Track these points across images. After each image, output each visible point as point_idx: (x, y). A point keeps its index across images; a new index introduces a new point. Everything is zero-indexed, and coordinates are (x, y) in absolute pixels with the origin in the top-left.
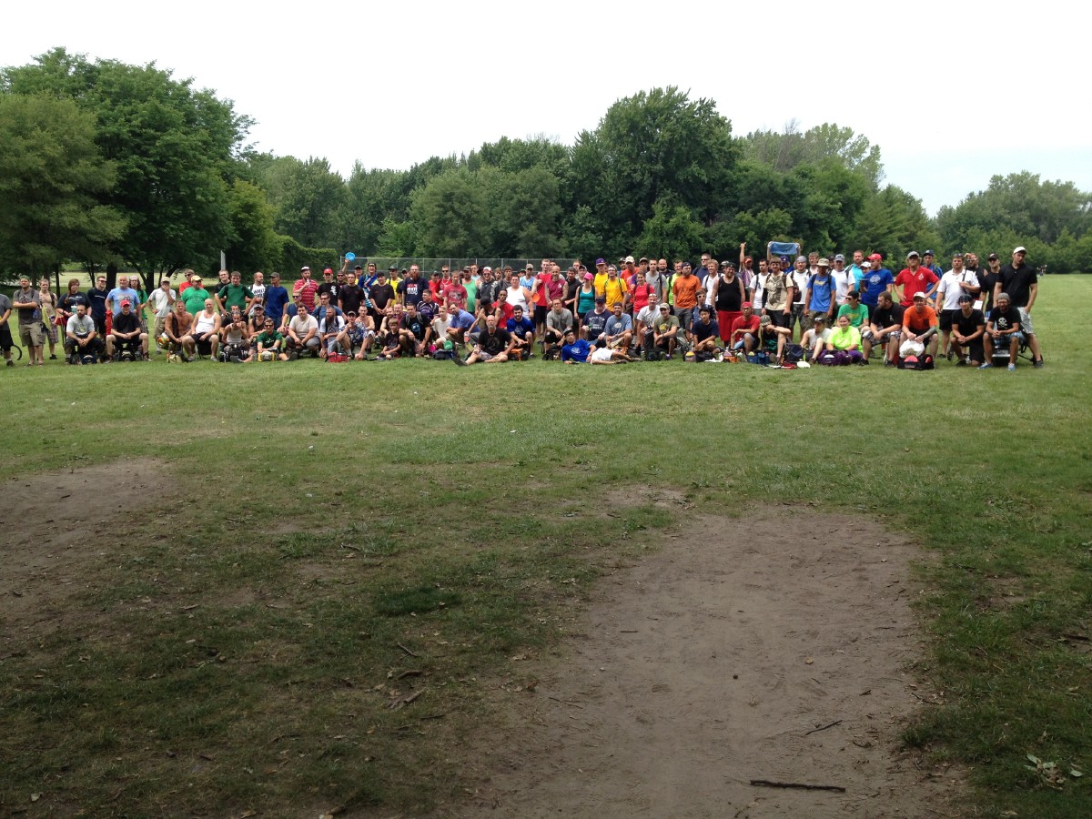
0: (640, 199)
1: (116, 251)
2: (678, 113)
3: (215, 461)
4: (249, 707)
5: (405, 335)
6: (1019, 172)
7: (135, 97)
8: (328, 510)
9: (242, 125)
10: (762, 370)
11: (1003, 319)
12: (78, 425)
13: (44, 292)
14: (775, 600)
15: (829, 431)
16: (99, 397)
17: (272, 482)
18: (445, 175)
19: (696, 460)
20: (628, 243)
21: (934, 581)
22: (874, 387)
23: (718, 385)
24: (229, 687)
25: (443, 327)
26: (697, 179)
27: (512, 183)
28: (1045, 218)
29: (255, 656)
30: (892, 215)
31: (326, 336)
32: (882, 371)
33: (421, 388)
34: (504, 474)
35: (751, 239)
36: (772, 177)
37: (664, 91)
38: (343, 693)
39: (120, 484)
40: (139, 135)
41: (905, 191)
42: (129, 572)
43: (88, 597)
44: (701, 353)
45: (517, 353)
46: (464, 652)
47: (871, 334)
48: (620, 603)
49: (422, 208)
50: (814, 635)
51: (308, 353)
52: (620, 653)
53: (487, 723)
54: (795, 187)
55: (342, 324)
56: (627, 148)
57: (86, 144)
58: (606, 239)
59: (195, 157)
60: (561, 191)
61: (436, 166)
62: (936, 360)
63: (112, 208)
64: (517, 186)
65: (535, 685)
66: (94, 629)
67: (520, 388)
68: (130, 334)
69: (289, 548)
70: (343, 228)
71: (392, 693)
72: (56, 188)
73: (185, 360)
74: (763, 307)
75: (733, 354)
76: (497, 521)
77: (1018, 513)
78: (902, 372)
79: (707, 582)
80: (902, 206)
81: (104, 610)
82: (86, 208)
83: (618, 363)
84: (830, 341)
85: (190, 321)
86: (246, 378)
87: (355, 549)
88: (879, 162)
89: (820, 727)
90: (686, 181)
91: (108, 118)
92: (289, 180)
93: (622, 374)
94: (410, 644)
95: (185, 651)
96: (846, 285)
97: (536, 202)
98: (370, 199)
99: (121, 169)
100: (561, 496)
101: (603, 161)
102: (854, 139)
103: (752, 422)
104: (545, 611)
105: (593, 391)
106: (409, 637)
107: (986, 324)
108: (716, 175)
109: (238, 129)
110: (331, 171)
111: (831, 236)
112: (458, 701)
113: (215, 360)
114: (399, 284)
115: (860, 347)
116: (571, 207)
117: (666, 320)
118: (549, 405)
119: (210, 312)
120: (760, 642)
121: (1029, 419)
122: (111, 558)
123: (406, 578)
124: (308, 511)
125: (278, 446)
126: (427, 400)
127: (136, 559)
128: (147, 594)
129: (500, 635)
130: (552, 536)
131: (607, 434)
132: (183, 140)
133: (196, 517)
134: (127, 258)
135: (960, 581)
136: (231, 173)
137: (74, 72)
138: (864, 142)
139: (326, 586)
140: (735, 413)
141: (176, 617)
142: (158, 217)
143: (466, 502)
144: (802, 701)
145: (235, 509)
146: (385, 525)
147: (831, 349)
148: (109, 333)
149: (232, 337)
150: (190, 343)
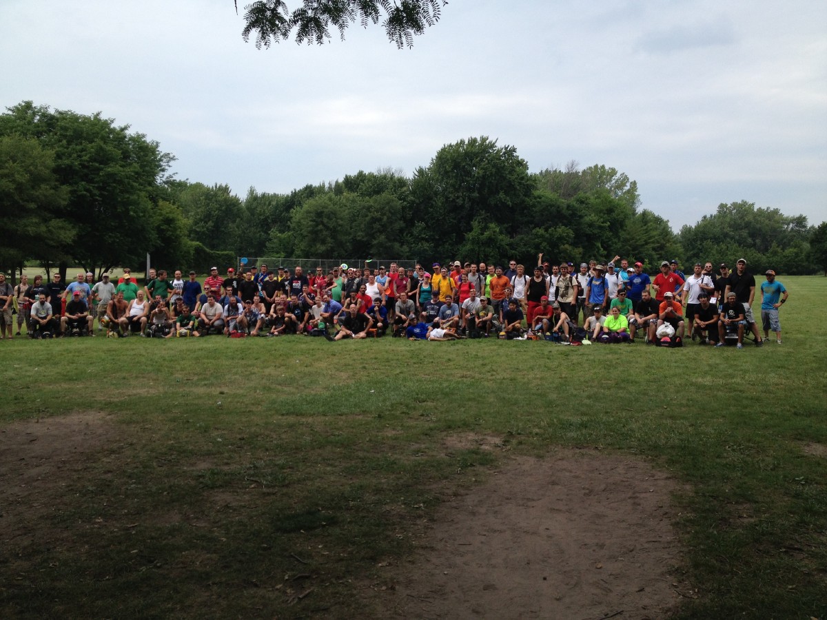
0: (462, 218)
1: (67, 253)
2: (489, 156)
3: (146, 413)
4: (181, 602)
5: (290, 317)
6: (739, 201)
7: (85, 139)
8: (235, 451)
9: (165, 160)
10: (556, 346)
11: (732, 311)
12: (41, 385)
14: (572, 521)
15: (607, 392)
16: (56, 364)
17: (191, 429)
18: (317, 198)
19: (510, 414)
20: (453, 249)
21: (689, 506)
22: (639, 359)
23: (524, 357)
24: (165, 586)
25: (318, 312)
26: (504, 204)
27: (366, 204)
28: (760, 235)
29: (183, 563)
30: (647, 231)
31: (229, 319)
32: (644, 348)
33: (302, 357)
34: (367, 423)
35: (545, 248)
36: (558, 203)
37: (479, 139)
38: (252, 591)
39: (74, 431)
40: (87, 167)
41: (656, 215)
42: (84, 498)
43: (55, 517)
44: (511, 332)
45: (373, 331)
46: (341, 560)
47: (636, 320)
48: (457, 523)
49: (299, 222)
50: (602, 546)
51: (215, 330)
52: (459, 560)
53: (360, 614)
54: (576, 210)
55: (241, 310)
56: (452, 181)
57: (46, 172)
58: (437, 246)
59: (129, 183)
60: (403, 211)
61: (309, 191)
62: (684, 340)
63: (65, 221)
64: (371, 206)
65: (396, 585)
66: (60, 542)
67: (376, 358)
68: (79, 316)
69: (206, 480)
70: (240, 236)
71: (288, 591)
72: (23, 206)
73: (120, 336)
74: (556, 299)
75: (534, 334)
76: (363, 460)
77: (748, 455)
78: (659, 348)
79: (521, 507)
80: (655, 225)
81: (67, 527)
82: (45, 220)
83: (449, 340)
84: (605, 325)
85: (126, 307)
86: (168, 350)
87: (256, 481)
88: (637, 194)
89: (608, 616)
90: (496, 205)
91: (63, 154)
92: (200, 200)
93: (452, 348)
94: (300, 554)
95: (131, 559)
96: (616, 284)
97: (385, 218)
98: (261, 215)
99: (72, 192)
100: (410, 441)
101: (434, 190)
102: (618, 175)
103: (551, 386)
104: (401, 528)
105: (431, 361)
106: (300, 549)
107: (720, 314)
108: (518, 201)
109: (162, 163)
110: (231, 194)
111: (602, 246)
112: (339, 598)
113: (144, 336)
115: (628, 330)
116: (410, 223)
117: (484, 308)
118: (398, 371)
119: (141, 300)
120: (562, 552)
121: (753, 385)
122: (70, 488)
123: (295, 503)
124: (219, 452)
125: (194, 402)
126: (306, 366)
127: (90, 488)
128: (100, 516)
129: (369, 547)
130: (404, 471)
131: (442, 393)
132: (121, 171)
133: (134, 457)
134: (75, 258)
135: (707, 506)
136: (156, 196)
137: (39, 120)
138: (625, 179)
139: (235, 510)
140: (537, 378)
141: (123, 533)
142: (100, 228)
143: (339, 445)
144: (595, 597)
145: (163, 450)
146: (278, 463)
147: (606, 331)
148: (64, 316)
149: (157, 318)
150: (125, 323)
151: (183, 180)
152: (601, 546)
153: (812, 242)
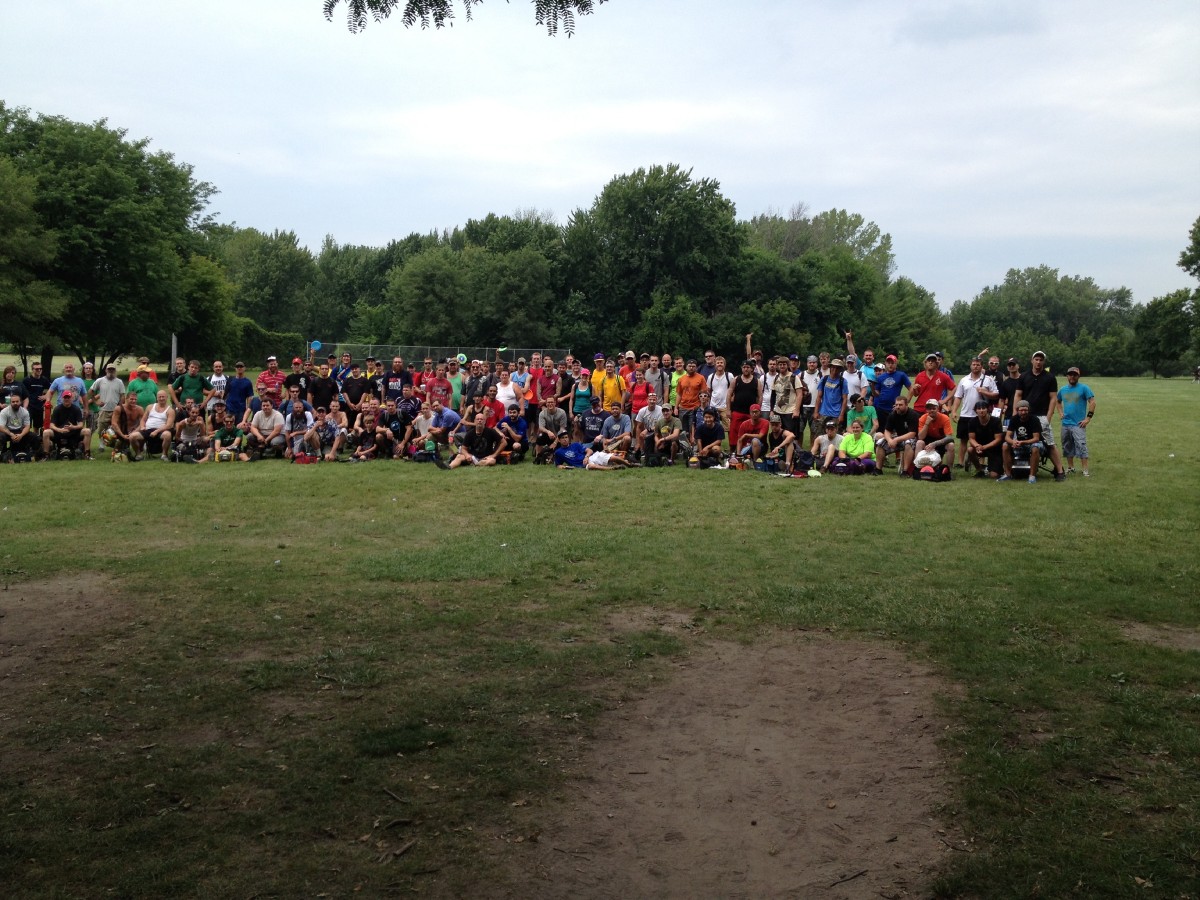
0: (638, 285)
1: (53, 332)
2: (679, 193)
3: (169, 577)
4: (220, 861)
5: (383, 433)
6: (1037, 267)
7: (83, 160)
8: (300, 634)
9: (201, 193)
10: (771, 479)
11: (1023, 428)
12: (12, 533)
14: (793, 737)
15: (843, 547)
16: (35, 501)
17: (234, 602)
18: (426, 254)
19: (704, 579)
20: (624, 334)
21: (960, 716)
22: (890, 499)
23: (724, 495)
24: (195, 838)
25: (425, 424)
26: (699, 267)
27: (499, 264)
28: (1064, 316)
29: (223, 803)
30: (903, 309)
31: (292, 434)
32: (896, 482)
33: (401, 494)
34: (495, 593)
36: (778, 266)
37: (665, 169)
38: (325, 845)
39: (61, 603)
40: (85, 202)
41: (917, 285)
42: (76, 706)
43: (31, 733)
44: (706, 458)
45: (506, 455)
46: (458, 797)
47: (885, 441)
48: (627, 741)
49: (399, 290)
50: (836, 775)
51: (272, 452)
52: (629, 797)
53: (487, 877)
54: (803, 276)
55: (311, 421)
56: (624, 231)
57: (24, 210)
58: (600, 329)
59: (147, 228)
60: (552, 275)
61: (415, 244)
63: (51, 284)
64: (505, 268)
65: (538, 834)
66: (38, 771)
67: (509, 496)
68: (70, 428)
69: (257, 678)
70: (310, 310)
71: (379, 844)
73: (131, 459)
74: (773, 410)
75: (740, 461)
76: (489, 647)
77: (1044, 641)
78: (917, 483)
79: (720, 718)
80: (914, 301)
81: (50, 749)
82: (22, 283)
83: (616, 469)
84: (842, 448)
85: (140, 416)
86: (203, 480)
87: (331, 680)
88: (890, 253)
89: (847, 878)
90: (687, 268)
91: (50, 183)
92: (251, 255)
93: (621, 481)
94: (397, 789)
95: (145, 797)
96: (858, 387)
97: (526, 286)
98: (342, 278)
99: (63, 240)
100: (558, 619)
101: (598, 244)
102: (865, 225)
103: (762, 537)
104: (546, 750)
105: (589, 499)
106: (397, 781)
107: (1005, 433)
108: (719, 262)
109: (196, 198)
110: (298, 246)
112: (454, 854)
113: (166, 459)
115: (874, 455)
116: (563, 293)
117: (668, 421)
118: (541, 516)
119: (163, 405)
120: (779, 783)
121: (1052, 537)
122: (55, 689)
123: (390, 712)
124: (277, 636)
125: (240, 560)
126: (408, 508)
127: (85, 690)
128: (98, 731)
129: (498, 778)
130: (550, 664)
131: (607, 549)
132: (135, 209)
133: (150, 642)
134: (66, 340)
135: (986, 716)
136: (187, 247)
137: (13, 130)
138: (874, 231)
139: (300, 723)
140: (743, 526)
141: (132, 757)
142: (103, 295)
143: (455, 625)
144: (826, 850)
145: (194, 633)
146: (364, 652)
147: (843, 456)
148: (48, 428)
149: (186, 433)
150: (139, 441)
151: (228, 223)
152: (834, 775)
153: (1138, 328)
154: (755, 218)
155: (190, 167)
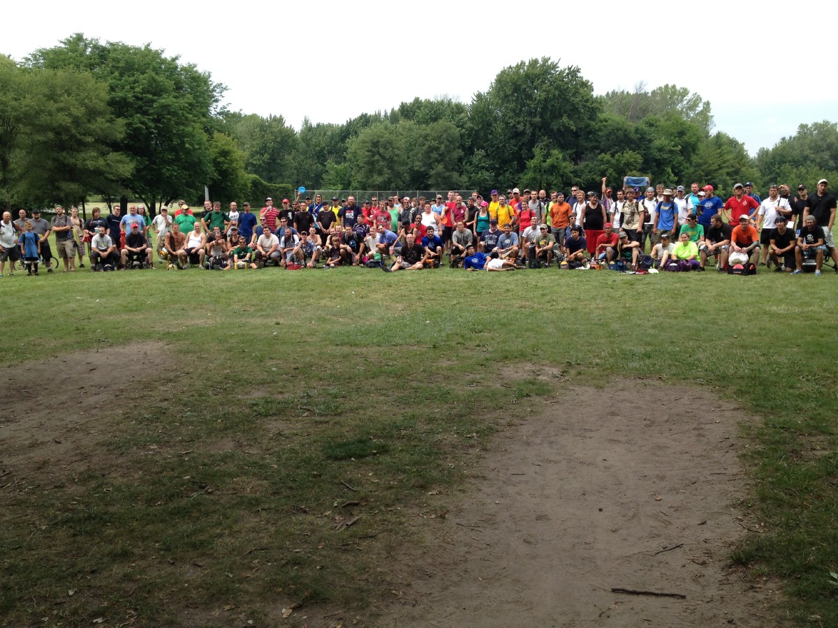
0: (523, 144)
1: (127, 187)
2: (551, 77)
3: (203, 343)
4: (230, 527)
5: (345, 249)
6: (821, 122)
7: (137, 70)
8: (287, 380)
9: (218, 90)
10: (621, 275)
11: (810, 235)
12: (102, 316)
13: (75, 217)
14: (631, 452)
15: (673, 322)
16: (117, 296)
17: (246, 359)
18: (373, 127)
19: (570, 344)
20: (514, 178)
21: (757, 438)
22: (709, 288)
23: (586, 287)
24: (215, 512)
25: (373, 243)
26: (567, 129)
27: (424, 133)
29: (234, 489)
30: (721, 155)
31: (285, 250)
32: (715, 276)
33: (357, 289)
34: (421, 354)
35: (611, 174)
36: (626, 127)
37: (540, 60)
38: (301, 517)
39: (133, 361)
40: (141, 99)
41: (731, 137)
42: (140, 426)
43: (110, 444)
44: (572, 262)
45: (430, 263)
46: (391, 488)
47: (707, 247)
48: (511, 452)
49: (355, 153)
50: (663, 478)
51: (272, 262)
52: (511, 490)
53: (409, 542)
54: (645, 133)
55: (297, 241)
56: (512, 106)
57: (101, 106)
58: (497, 175)
59: (183, 115)
60: (462, 138)
61: (365, 120)
62: (758, 268)
63: (122, 154)
64: (428, 135)
65: (445, 514)
66: (114, 468)
67: (433, 289)
68: (139, 249)
69: (260, 409)
70: (296, 168)
71: (337, 518)
72: (80, 140)
73: (180, 268)
74: (621, 226)
75: (598, 263)
76: (416, 390)
77: (824, 385)
78: (731, 276)
79: (578, 438)
80: (729, 148)
81: (122, 454)
82: (103, 154)
83: (508, 270)
84: (674, 253)
85: (183, 239)
86: (226, 281)
87: (308, 410)
88: (710, 114)
89: (667, 549)
90: (559, 130)
91: (117, 86)
92: (254, 132)
93: (511, 278)
94: (350, 481)
95: (183, 485)
96: (686, 209)
97: (443, 147)
98: (316, 146)
99: (129, 125)
100: (464, 371)
101: (493, 115)
102: (690, 95)
103: (613, 315)
104: (453, 458)
105: (489, 291)
106: (349, 477)
107: (797, 239)
108: (582, 125)
109: (215, 94)
110: (286, 125)
111: (673, 172)
112: (387, 525)
113: (202, 268)
114: (340, 210)
115: (698, 257)
116: (469, 151)
117: (545, 237)
118: (455, 302)
119: (198, 232)
120: (620, 483)
121: (832, 313)
122: (126, 416)
123: (347, 432)
124: (274, 381)
125: (250, 332)
126: (362, 298)
127: (146, 416)
128: (154, 443)
129: (420, 476)
130: (458, 401)
131: (500, 324)
132: (174, 103)
133: (190, 385)
134: (135, 192)
135: (777, 438)
136: (211, 127)
137: (90, 52)
138: (697, 100)
139: (287, 438)
140: (600, 308)
141: (176, 459)
142: (157, 161)
143: (392, 375)
144: (653, 529)
145: (219, 379)
146: (331, 392)
147: (675, 258)
148: (123, 248)
149: (214, 250)
150: (184, 256)
151: (237, 111)
152: (661, 478)
154: (608, 93)
155: (209, 73)
